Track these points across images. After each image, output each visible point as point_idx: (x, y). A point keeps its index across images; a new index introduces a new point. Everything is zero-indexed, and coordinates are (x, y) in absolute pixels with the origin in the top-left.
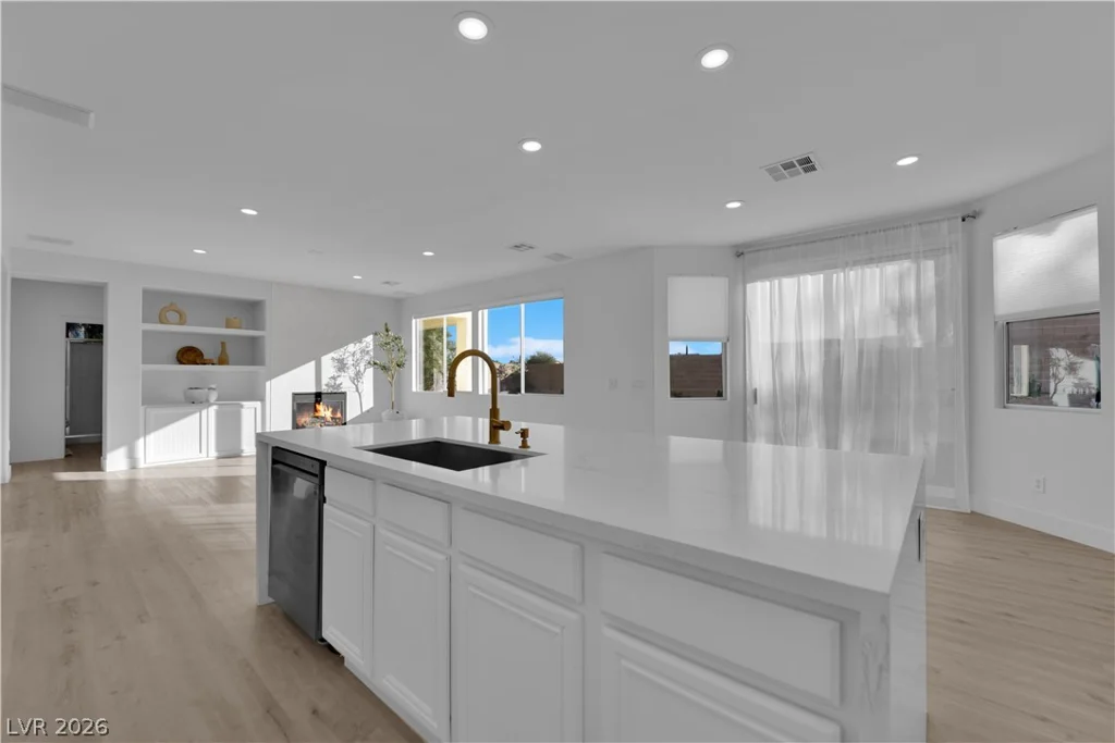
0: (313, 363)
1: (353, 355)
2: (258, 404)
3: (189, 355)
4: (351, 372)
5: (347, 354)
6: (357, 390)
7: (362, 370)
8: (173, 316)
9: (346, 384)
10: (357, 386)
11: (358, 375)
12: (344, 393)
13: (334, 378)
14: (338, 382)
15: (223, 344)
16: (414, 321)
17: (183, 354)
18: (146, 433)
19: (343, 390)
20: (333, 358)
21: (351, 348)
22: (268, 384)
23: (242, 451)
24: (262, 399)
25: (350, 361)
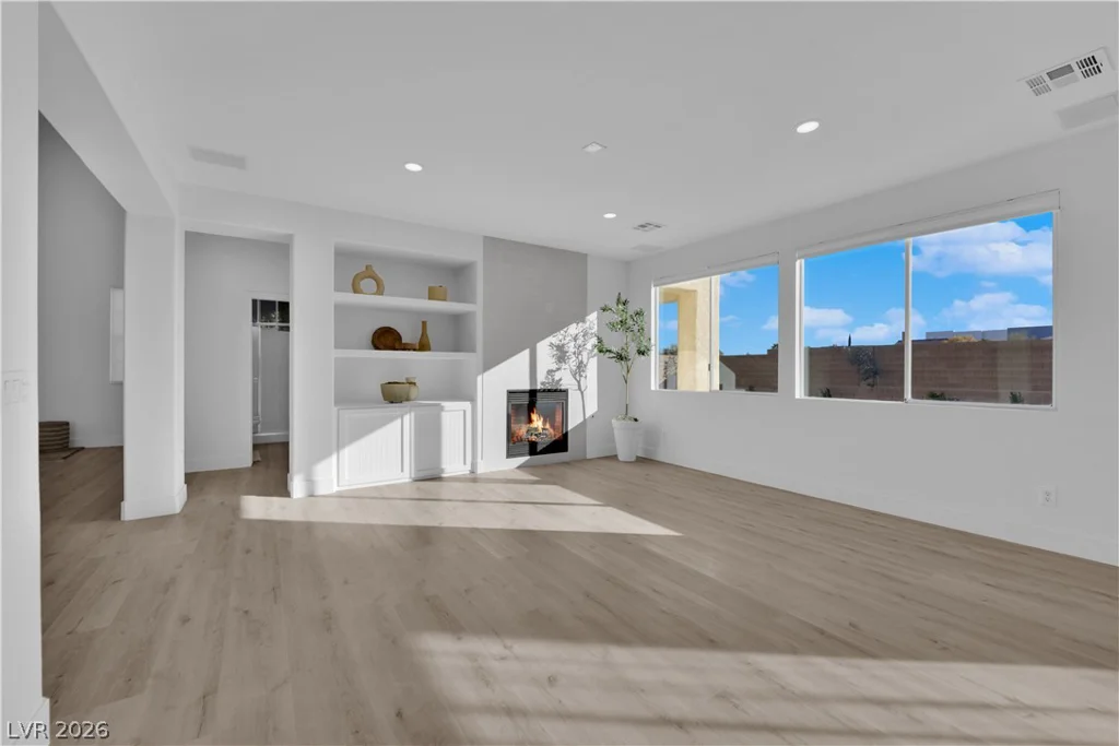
0: (526, 353)
1: (575, 339)
2: (467, 405)
3: (386, 339)
4: (573, 363)
5: (568, 339)
6: (580, 389)
7: (585, 361)
8: (368, 284)
9: (566, 380)
10: (579, 382)
11: (581, 367)
12: (566, 391)
13: (550, 372)
14: (557, 378)
15: (424, 323)
16: (653, 289)
17: (379, 337)
18: (339, 447)
19: (563, 388)
20: (551, 345)
21: (573, 329)
22: (479, 378)
23: (442, 471)
24: (472, 399)
25: (571, 348)
